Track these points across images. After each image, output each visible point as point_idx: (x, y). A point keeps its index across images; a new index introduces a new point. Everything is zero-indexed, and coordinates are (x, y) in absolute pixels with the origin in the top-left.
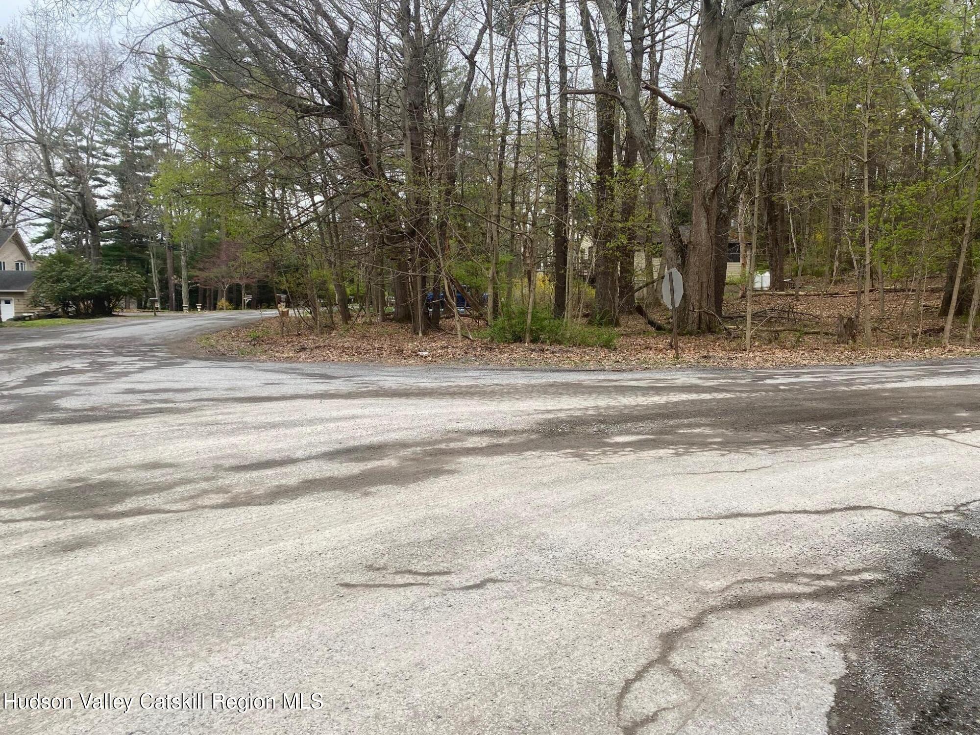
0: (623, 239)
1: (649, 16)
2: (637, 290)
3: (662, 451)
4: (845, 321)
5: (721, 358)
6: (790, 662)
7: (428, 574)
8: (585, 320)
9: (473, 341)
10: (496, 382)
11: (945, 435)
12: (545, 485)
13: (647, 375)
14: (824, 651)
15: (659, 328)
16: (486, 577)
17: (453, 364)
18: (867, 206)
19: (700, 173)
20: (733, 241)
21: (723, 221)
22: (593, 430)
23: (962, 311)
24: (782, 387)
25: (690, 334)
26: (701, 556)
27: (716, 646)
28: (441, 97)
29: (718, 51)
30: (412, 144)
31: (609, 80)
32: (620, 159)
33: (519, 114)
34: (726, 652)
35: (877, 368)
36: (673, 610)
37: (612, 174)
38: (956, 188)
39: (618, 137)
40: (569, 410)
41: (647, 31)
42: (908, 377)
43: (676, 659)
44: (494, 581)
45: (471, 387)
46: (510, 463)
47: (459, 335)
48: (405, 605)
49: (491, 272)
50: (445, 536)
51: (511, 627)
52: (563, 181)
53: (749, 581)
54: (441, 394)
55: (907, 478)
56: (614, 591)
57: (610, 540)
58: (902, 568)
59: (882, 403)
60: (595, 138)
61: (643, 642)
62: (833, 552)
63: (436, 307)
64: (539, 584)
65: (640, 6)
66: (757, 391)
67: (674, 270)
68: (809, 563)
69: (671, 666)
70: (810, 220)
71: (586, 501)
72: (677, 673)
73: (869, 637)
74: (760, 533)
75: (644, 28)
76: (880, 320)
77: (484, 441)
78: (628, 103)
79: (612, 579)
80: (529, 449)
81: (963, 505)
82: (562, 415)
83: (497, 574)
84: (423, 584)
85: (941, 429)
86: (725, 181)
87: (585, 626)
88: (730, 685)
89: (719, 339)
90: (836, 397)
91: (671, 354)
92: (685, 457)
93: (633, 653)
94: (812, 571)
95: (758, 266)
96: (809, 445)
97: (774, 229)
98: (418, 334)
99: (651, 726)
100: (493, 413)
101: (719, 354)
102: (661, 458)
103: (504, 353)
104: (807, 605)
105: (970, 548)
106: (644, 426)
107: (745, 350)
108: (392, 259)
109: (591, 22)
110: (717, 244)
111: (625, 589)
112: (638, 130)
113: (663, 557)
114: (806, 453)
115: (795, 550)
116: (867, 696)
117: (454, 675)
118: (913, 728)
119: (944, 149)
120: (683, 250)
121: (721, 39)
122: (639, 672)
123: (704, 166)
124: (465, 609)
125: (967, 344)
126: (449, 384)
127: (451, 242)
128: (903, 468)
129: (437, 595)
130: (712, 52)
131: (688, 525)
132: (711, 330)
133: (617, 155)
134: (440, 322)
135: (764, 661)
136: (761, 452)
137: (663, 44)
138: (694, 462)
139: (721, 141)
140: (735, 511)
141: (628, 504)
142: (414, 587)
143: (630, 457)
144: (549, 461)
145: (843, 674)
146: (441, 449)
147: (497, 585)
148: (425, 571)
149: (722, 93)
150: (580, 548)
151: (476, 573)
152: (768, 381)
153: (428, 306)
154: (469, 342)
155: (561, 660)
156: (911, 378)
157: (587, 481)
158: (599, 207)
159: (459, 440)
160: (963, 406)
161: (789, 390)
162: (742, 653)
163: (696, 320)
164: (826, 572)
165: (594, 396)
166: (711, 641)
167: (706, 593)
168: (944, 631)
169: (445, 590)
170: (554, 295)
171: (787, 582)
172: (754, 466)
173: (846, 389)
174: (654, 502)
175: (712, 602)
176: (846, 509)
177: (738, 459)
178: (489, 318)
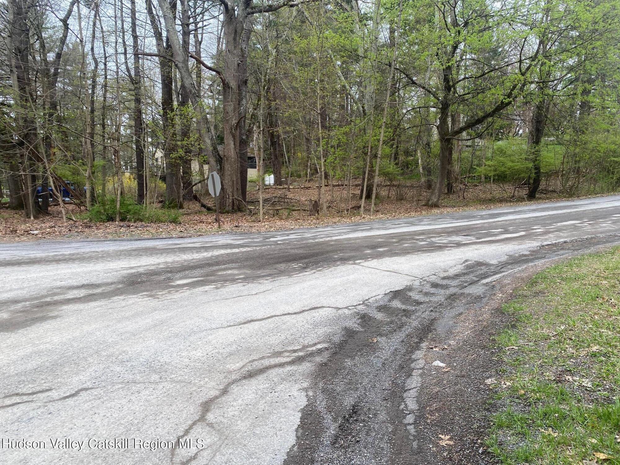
0: (181, 152)
1: (192, 10)
2: (194, 185)
3: (207, 287)
4: (313, 202)
5: (245, 227)
6: (278, 404)
7: (33, 393)
8: (160, 205)
9: (76, 221)
10: (93, 250)
11: (359, 263)
12: (127, 318)
13: (200, 239)
14: (296, 393)
15: (209, 209)
16: (80, 388)
17: (59, 239)
18: (321, 138)
19: (228, 113)
20: (252, 156)
21: (243, 143)
22: (163, 277)
23: (369, 197)
24: (279, 242)
25: (228, 212)
26: (228, 350)
27: (235, 404)
28: (43, 46)
29: (235, 39)
30: (18, 78)
31: (167, 49)
32: (178, 101)
33: (105, 64)
34: (241, 406)
35: (329, 229)
36: (210, 386)
37: (172, 110)
38: (364, 130)
39: (176, 86)
40: (147, 265)
41: (191, 20)
42: (344, 233)
43: (210, 417)
44: (86, 389)
45: (73, 254)
46: (101, 306)
47: (64, 218)
48: (12, 420)
49: (87, 172)
50: (47, 364)
51: (98, 419)
52: (139, 112)
53: (256, 360)
54: (48, 261)
55: (341, 288)
56: (173, 381)
57: (171, 348)
58: (337, 339)
59: (330, 248)
60: (160, 86)
61: (190, 410)
62: (303, 336)
63: (45, 198)
64: (120, 386)
65: (186, 3)
66: (266, 245)
67: (215, 173)
68: (290, 344)
69: (207, 422)
70: (294, 145)
71: (155, 326)
72: (211, 425)
73: (319, 381)
74: (263, 330)
75: (189, 18)
76: (332, 202)
77: (82, 293)
78: (180, 65)
79: (171, 373)
80: (117, 295)
81: (367, 300)
82: (141, 270)
83: (89, 384)
84: (28, 402)
85: (357, 260)
86: (243, 119)
87: (152, 408)
88: (242, 426)
89: (244, 215)
90: (307, 246)
91: (216, 225)
92: (221, 289)
93: (183, 418)
94: (290, 348)
95: (267, 171)
96: (292, 275)
97: (275, 149)
98: (30, 218)
99: (193, 462)
100: (90, 272)
101: (245, 224)
102: (206, 291)
103: (100, 229)
104: (288, 368)
105: (369, 323)
106: (197, 272)
107: (260, 221)
108: (5, 162)
109: (153, 9)
110: (241, 157)
111: (180, 378)
112: (187, 83)
113: (205, 354)
114: (291, 279)
115: (283, 337)
116: (317, 414)
117: (52, 461)
118: (339, 427)
119: (358, 108)
120: (220, 160)
121: (236, 31)
122: (187, 430)
123: (230, 108)
124: (63, 413)
125: (372, 213)
126: (55, 253)
127: (55, 150)
128: (339, 283)
129: (40, 407)
130: (231, 39)
131: (221, 332)
132: (240, 210)
133: (177, 98)
134: (49, 209)
135: (263, 407)
136: (266, 281)
137: (203, 30)
138: (227, 292)
139: (240, 94)
140: (249, 319)
141: (184, 323)
142: (20, 405)
143: (186, 293)
144: (131, 302)
145: (305, 405)
146: (46, 302)
147: (88, 392)
148: (30, 392)
149: (238, 65)
150: (150, 357)
151: (72, 387)
152: (272, 239)
153: (38, 197)
154: (72, 222)
155: (133, 433)
156: (345, 233)
157: (157, 312)
158: (165, 131)
159: (61, 294)
160: (368, 247)
161: (283, 244)
162: (250, 405)
163: (231, 204)
164: (299, 347)
165: (164, 255)
166: (233, 401)
167: (230, 372)
168: (356, 370)
169: (46, 402)
170: (137, 188)
171: (277, 357)
172: (262, 290)
173: (313, 241)
174: (200, 320)
175: (234, 377)
176: (310, 309)
177: (253, 287)
178: (88, 204)
